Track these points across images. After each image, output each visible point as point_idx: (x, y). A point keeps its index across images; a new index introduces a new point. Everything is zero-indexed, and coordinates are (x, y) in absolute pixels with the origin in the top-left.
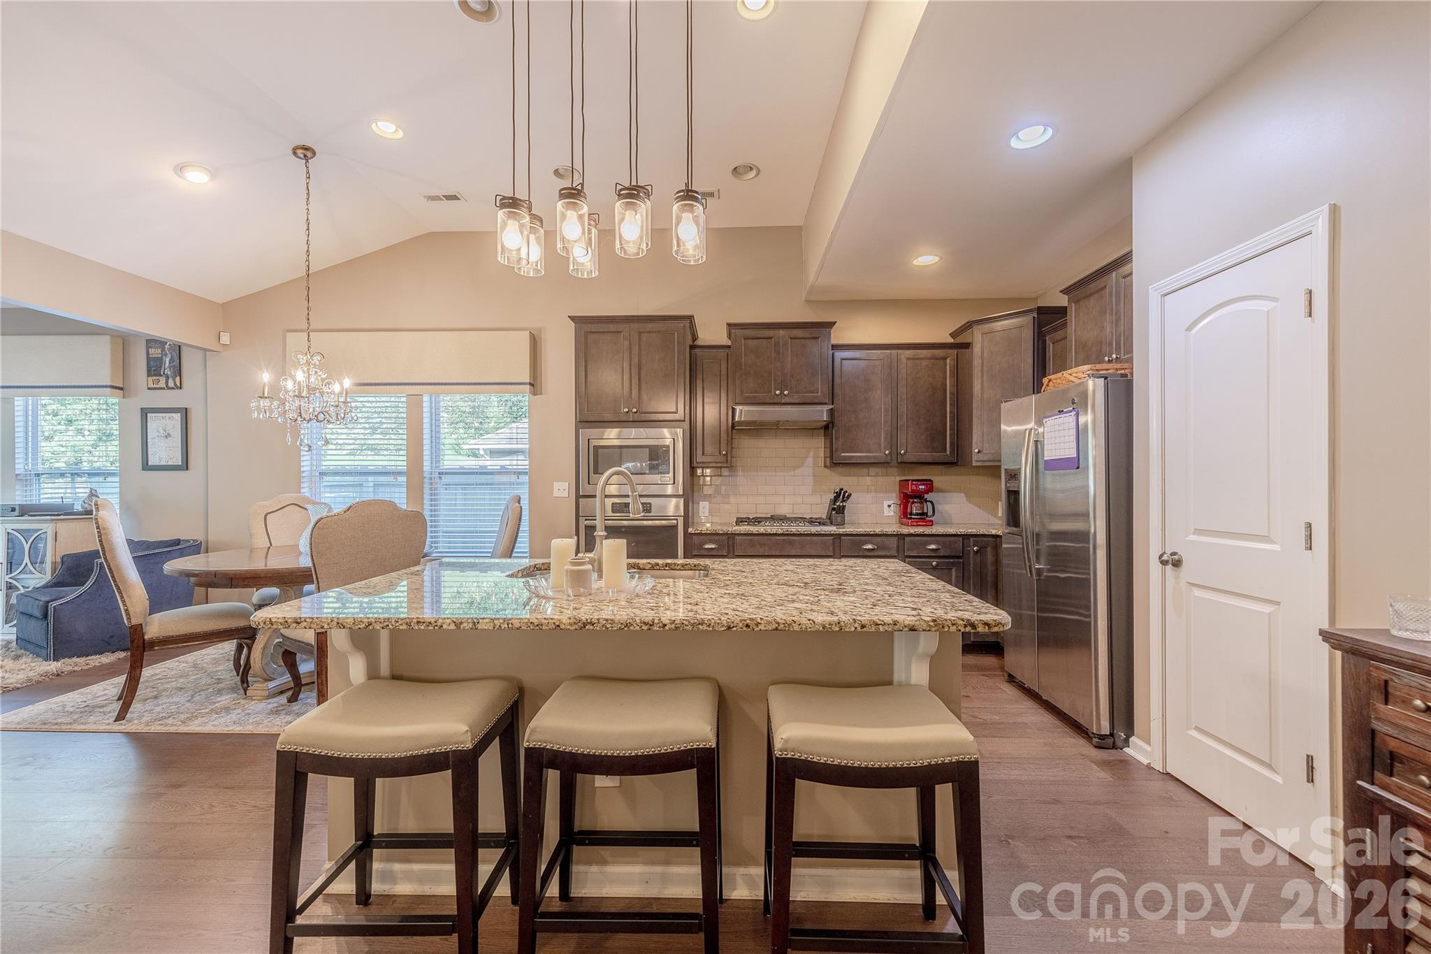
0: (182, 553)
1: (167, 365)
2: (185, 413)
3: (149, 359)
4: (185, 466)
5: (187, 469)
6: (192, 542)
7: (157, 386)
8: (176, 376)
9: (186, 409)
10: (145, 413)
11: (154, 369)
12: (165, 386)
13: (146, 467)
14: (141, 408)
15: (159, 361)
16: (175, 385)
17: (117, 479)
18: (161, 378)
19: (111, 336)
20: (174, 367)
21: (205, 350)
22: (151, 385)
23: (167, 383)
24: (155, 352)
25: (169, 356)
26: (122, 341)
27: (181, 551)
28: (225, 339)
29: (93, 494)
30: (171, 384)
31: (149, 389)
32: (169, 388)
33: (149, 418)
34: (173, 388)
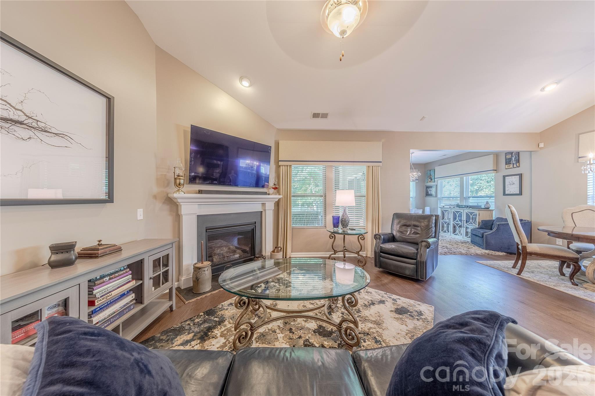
0: (525, 224)
1: (513, 160)
2: (521, 176)
3: (506, 159)
4: (521, 193)
5: (522, 195)
6: (527, 221)
7: (509, 168)
8: (517, 163)
9: (521, 174)
10: (504, 177)
11: (508, 162)
12: (512, 167)
13: (504, 194)
14: (503, 176)
15: (510, 159)
16: (517, 166)
17: (494, 198)
18: (510, 165)
19: (493, 154)
20: (516, 160)
21: (531, 152)
22: (507, 167)
23: (513, 166)
24: (509, 156)
25: (514, 157)
26: (497, 155)
27: (525, 223)
28: (542, 145)
29: (487, 203)
30: (515, 166)
31: (506, 169)
32: (514, 168)
33: (506, 178)
34: (516, 167)
